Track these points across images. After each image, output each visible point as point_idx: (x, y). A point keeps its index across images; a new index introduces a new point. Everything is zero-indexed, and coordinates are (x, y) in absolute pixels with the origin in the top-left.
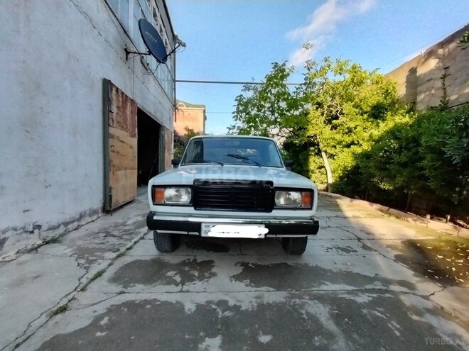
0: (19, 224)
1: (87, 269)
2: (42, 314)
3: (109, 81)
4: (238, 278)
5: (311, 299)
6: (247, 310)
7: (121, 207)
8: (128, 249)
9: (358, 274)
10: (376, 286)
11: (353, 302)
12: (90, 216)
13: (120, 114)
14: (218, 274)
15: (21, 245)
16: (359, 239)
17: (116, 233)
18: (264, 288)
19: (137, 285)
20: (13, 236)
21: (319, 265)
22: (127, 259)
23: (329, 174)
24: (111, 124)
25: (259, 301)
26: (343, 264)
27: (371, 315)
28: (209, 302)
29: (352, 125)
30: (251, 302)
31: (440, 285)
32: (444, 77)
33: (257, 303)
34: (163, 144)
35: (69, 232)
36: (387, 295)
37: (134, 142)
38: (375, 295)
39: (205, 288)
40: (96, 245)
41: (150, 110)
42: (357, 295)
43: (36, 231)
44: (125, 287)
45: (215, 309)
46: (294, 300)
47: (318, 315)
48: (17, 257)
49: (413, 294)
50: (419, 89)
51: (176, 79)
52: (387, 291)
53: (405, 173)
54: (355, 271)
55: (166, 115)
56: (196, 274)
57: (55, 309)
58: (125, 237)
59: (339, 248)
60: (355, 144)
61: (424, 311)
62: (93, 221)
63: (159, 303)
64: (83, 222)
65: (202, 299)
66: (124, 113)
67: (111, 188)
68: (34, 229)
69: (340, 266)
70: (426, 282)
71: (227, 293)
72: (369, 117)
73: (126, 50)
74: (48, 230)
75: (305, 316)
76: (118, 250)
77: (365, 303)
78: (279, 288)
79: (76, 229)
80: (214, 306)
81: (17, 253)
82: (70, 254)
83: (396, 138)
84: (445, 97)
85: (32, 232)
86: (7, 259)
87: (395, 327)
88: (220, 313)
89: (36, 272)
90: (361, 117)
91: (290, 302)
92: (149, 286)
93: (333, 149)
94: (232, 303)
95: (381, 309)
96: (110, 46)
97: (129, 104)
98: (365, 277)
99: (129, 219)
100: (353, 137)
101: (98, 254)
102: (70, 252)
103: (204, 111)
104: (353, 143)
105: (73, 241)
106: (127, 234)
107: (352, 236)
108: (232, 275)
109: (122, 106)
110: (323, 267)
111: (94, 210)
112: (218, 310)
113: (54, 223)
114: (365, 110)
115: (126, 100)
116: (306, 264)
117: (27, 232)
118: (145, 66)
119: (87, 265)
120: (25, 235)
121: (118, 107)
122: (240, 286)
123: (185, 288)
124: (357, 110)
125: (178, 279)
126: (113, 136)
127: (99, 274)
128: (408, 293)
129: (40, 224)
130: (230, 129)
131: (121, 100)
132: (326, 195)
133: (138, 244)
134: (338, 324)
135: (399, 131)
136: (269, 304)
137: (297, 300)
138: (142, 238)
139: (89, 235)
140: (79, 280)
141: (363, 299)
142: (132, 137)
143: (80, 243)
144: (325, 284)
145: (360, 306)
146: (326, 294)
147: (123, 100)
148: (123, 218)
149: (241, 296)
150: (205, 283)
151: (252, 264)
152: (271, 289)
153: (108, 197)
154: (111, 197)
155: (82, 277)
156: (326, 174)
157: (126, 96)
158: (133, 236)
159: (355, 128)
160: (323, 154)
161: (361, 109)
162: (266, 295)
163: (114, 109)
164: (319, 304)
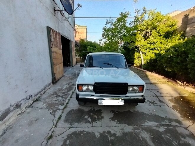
0: (25, 97)
1: (54, 115)
2: (44, 139)
3: (50, 27)
4: (113, 119)
5: (142, 130)
6: (119, 136)
7: (59, 80)
8: (67, 104)
9: (159, 116)
10: (166, 122)
11: (158, 131)
12: (48, 86)
13: (55, 41)
14: (105, 117)
15: (27, 105)
16: (157, 96)
17: (60, 94)
18: (124, 125)
19: (75, 123)
20: (23, 102)
21: (143, 112)
22: (68, 109)
23: (143, 61)
24: (52, 47)
25: (123, 131)
26: (152, 111)
27: (166, 137)
28: (104, 132)
29: (155, 41)
30: (120, 132)
31: (191, 122)
33: (122, 132)
34: (71, 49)
35: (42, 95)
36: (171, 127)
37: (61, 52)
38: (166, 128)
39: (101, 125)
40: (54, 102)
41: (66, 34)
42: (159, 127)
43: (31, 98)
44: (71, 124)
45: (107, 136)
46: (135, 131)
47: (146, 138)
48: (26, 110)
49: (181, 127)
50: (188, 25)
51: (75, 17)
52: (171, 125)
53: (178, 67)
54: (157, 115)
55: (72, 35)
56: (96, 117)
57: (48, 136)
58: (64, 96)
59: (150, 102)
60: (156, 49)
61: (186, 136)
62: (50, 88)
63: (85, 133)
64: (46, 90)
65: (101, 130)
66: (56, 40)
67: (55, 74)
68: (30, 97)
69: (151, 112)
70: (186, 120)
71: (110, 127)
72: (163, 37)
73: (54, 9)
74: (35, 96)
75: (141, 139)
76: (63, 104)
77: (162, 131)
78: (129, 124)
79: (44, 93)
80: (106, 134)
81: (26, 108)
82: (45, 107)
83: (176, 51)
85: (29, 99)
86: (23, 111)
87: (175, 144)
88: (109, 138)
89: (35, 118)
90: (160, 37)
91: (134, 131)
92: (80, 124)
93: (145, 50)
94: (113, 132)
95: (169, 135)
96: (48, 9)
97: (58, 35)
98: (162, 118)
99: (63, 86)
100: (155, 46)
101: (56, 106)
102: (45, 106)
103: (86, 29)
104: (155, 49)
105: (44, 99)
106: (65, 95)
107: (154, 95)
108: (110, 118)
109: (55, 37)
110: (145, 112)
111: (49, 84)
112: (108, 136)
113: (36, 93)
114: (162, 34)
115: (57, 33)
116: (138, 111)
117: (27, 99)
118: (63, 15)
119: (54, 113)
120: (27, 101)
121: (54, 38)
122: (114, 123)
123: (94, 125)
124: (158, 34)
125: (90, 120)
126: (53, 52)
127: (60, 118)
128: (179, 126)
129: (31, 95)
130: (100, 40)
131: (54, 34)
132: (141, 70)
133: (70, 101)
134: (154, 142)
135: (178, 48)
136: (127, 133)
137: (137, 130)
138: (71, 97)
139: (50, 96)
140: (53, 121)
141: (162, 129)
142: (60, 49)
143: (47, 100)
144: (147, 122)
145: (161, 133)
146: (148, 127)
147: (55, 34)
148: (61, 86)
149: (116, 129)
150: (101, 122)
151: (117, 111)
152: (126, 125)
153: (54, 78)
154: (55, 77)
155: (54, 120)
156: (141, 60)
157: (56, 32)
158: (67, 96)
159: (157, 42)
160: (141, 52)
161: (160, 33)
162: (125, 128)
163: (53, 40)
164: (145, 133)
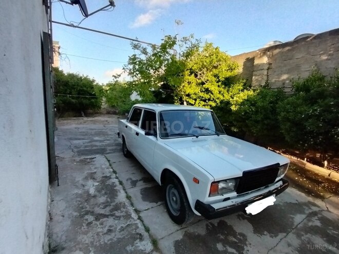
4: (258, 231)
5: (306, 234)
8: (148, 230)
9: (291, 203)
10: (308, 210)
14: (246, 234)
18: (281, 235)
25: (293, 248)
27: (334, 234)
32: (268, 69)
33: (295, 250)
35: (49, 226)
42: (312, 221)
50: (254, 73)
54: (288, 202)
56: (234, 239)
69: (278, 199)
72: (222, 84)
76: (141, 235)
77: (321, 225)
79: (51, 219)
84: (267, 81)
91: (303, 241)
93: (194, 101)
95: (331, 228)
99: (84, 186)
100: (211, 96)
101: (130, 248)
108: (253, 231)
114: (221, 79)
122: (269, 239)
125: (231, 250)
130: (115, 77)
133: (146, 222)
136: (300, 248)
138: (137, 211)
141: (317, 223)
144: (293, 218)
146: (304, 226)
148: (76, 186)
150: (252, 247)
151: (247, 215)
152: (284, 234)
153: (54, 168)
154: (57, 167)
160: (185, 103)
161: (218, 78)
162: (289, 241)
164: (313, 236)
